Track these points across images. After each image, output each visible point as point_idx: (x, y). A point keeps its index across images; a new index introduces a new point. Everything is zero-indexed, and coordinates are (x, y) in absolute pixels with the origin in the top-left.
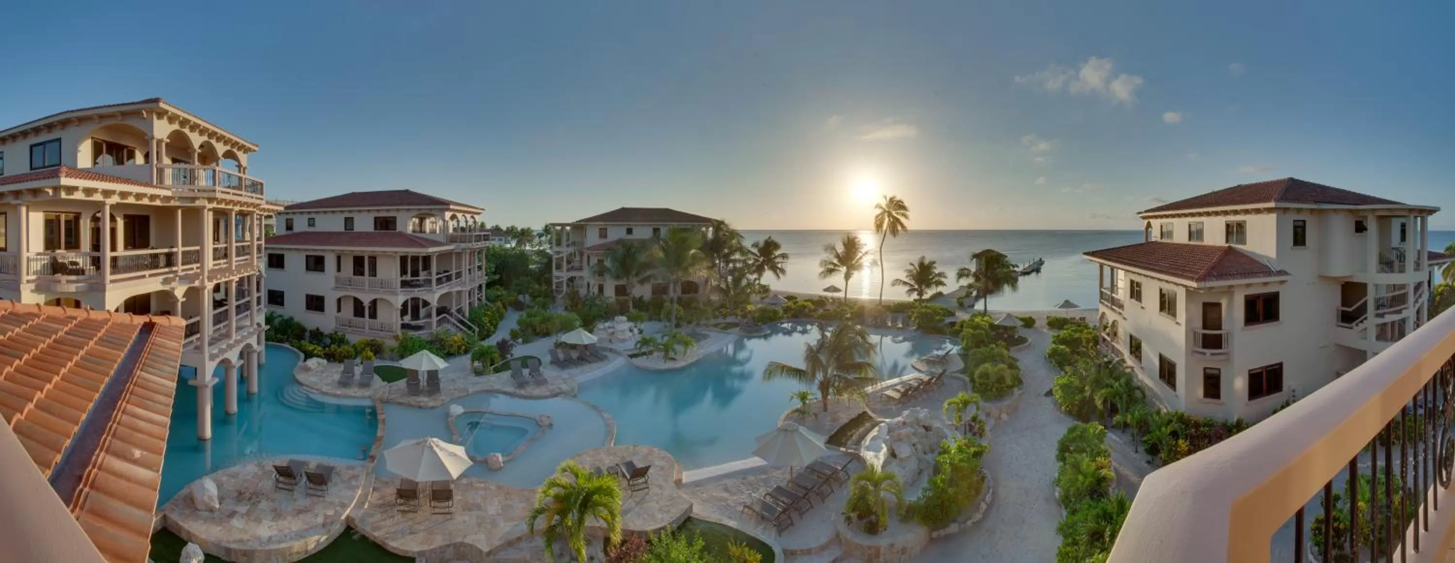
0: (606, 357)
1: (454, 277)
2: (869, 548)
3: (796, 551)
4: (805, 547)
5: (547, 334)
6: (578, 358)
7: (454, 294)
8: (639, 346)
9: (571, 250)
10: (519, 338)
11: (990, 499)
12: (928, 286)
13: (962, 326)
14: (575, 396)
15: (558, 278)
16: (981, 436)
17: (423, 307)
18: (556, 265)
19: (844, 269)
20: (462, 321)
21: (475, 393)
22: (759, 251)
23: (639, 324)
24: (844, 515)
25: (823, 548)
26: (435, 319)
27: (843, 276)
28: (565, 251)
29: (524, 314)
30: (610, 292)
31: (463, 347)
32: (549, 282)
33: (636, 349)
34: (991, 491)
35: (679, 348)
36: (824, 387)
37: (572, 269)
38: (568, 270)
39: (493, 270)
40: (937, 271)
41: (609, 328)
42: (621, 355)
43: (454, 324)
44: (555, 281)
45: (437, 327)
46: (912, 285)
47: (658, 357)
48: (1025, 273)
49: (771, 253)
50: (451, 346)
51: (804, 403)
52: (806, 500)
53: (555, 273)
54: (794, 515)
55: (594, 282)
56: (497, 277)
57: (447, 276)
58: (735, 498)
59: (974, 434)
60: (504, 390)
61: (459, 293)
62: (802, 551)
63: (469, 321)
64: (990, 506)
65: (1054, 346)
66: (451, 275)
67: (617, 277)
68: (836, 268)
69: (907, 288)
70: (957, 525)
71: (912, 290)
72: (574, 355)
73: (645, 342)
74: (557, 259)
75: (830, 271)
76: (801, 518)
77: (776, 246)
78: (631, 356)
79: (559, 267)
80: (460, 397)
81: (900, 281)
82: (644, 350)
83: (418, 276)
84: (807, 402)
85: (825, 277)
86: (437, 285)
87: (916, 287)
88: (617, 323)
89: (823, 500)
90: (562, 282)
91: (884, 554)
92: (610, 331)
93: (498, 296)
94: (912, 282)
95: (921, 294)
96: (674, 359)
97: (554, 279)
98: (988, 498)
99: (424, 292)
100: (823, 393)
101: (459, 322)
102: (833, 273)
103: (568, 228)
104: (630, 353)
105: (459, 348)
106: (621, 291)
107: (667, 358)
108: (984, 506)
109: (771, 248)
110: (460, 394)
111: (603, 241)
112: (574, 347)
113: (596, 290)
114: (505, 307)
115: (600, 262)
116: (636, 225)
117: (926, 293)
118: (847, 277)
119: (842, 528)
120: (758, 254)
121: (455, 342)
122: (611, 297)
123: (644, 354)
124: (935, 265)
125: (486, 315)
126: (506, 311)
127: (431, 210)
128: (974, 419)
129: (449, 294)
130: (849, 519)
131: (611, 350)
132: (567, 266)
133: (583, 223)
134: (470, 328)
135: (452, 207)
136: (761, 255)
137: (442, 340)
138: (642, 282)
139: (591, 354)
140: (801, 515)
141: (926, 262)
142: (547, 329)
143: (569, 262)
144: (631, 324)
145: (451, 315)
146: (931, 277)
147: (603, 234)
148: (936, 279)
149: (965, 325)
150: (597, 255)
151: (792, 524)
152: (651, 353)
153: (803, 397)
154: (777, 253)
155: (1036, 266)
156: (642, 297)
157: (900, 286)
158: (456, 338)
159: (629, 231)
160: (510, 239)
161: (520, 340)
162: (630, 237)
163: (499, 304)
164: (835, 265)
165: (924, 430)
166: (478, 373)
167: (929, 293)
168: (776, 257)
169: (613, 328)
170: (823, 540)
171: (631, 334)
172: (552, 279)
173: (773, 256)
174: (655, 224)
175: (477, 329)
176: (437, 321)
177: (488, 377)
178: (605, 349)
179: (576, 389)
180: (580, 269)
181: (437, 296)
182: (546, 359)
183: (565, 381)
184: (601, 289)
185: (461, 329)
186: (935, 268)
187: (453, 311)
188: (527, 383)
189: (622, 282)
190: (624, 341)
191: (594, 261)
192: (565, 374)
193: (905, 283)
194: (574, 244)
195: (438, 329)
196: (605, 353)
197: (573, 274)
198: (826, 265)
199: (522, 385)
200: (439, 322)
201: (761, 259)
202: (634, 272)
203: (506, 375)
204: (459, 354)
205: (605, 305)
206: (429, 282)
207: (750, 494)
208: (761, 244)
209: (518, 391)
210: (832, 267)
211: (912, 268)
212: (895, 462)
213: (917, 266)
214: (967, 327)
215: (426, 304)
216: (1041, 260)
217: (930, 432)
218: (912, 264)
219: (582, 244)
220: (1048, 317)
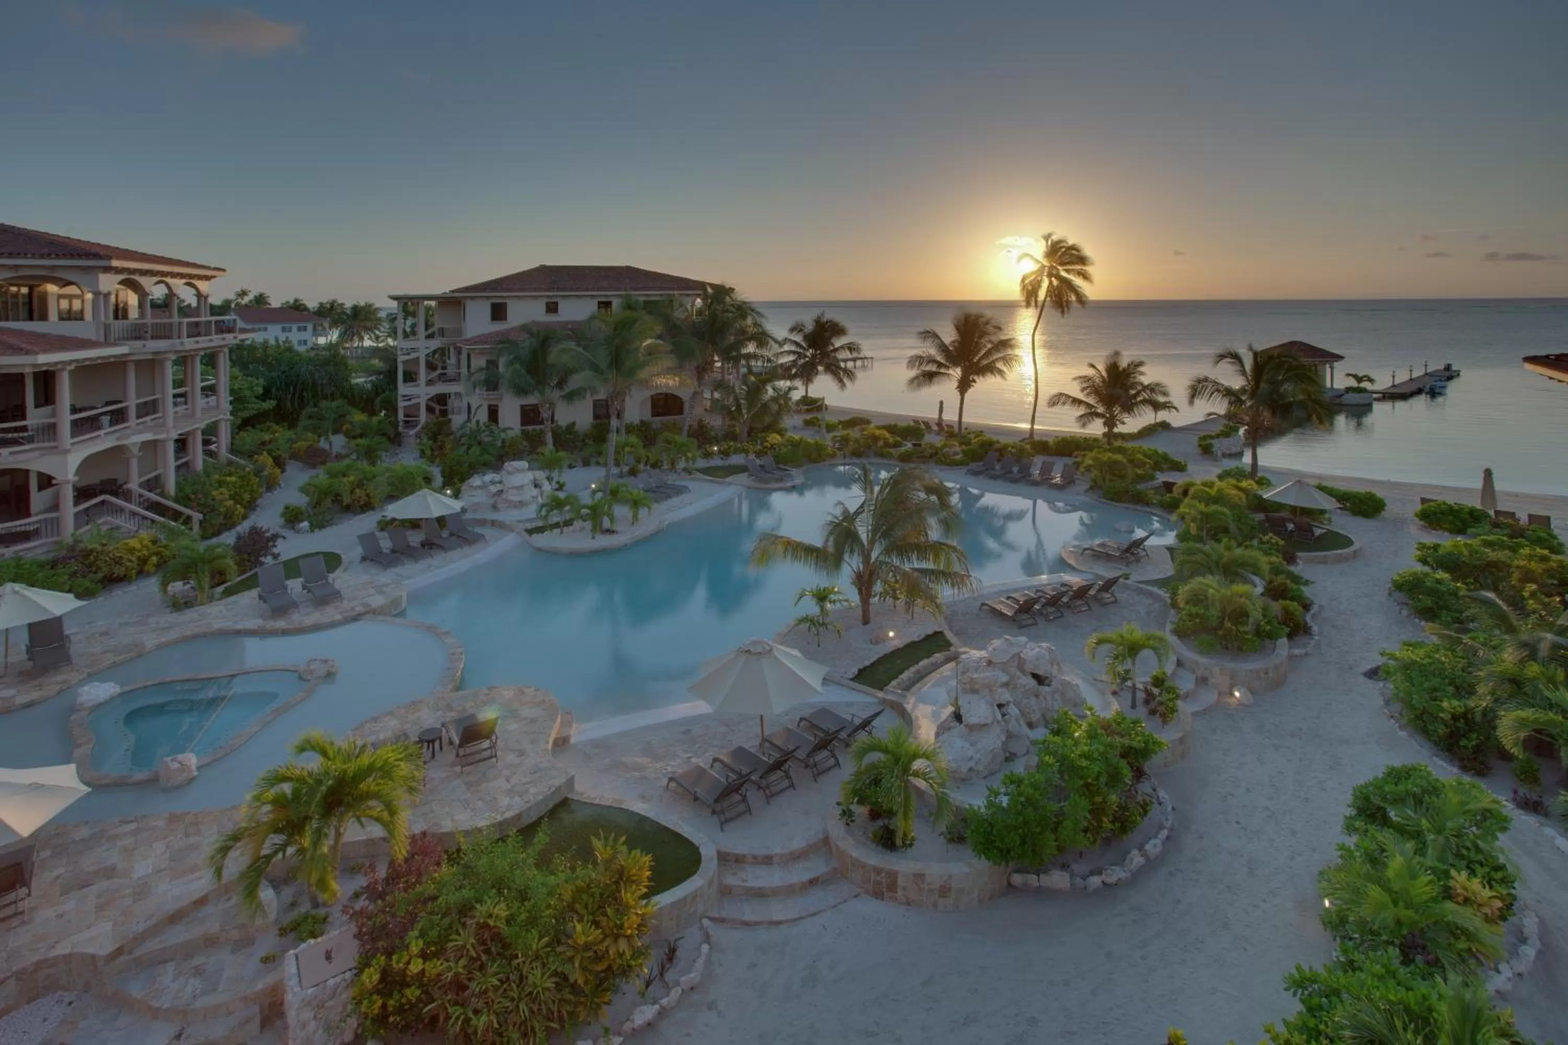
0: (482, 537)
1: (132, 412)
2: (878, 871)
3: (744, 856)
4: (762, 852)
5: (367, 507)
6: (423, 545)
7: (135, 451)
8: (544, 513)
9: (435, 344)
10: (302, 521)
11: (1158, 849)
12: (1129, 408)
13: (1185, 493)
14: (401, 614)
15: (407, 398)
16: (1165, 718)
17: (41, 488)
18: (405, 373)
19: (956, 373)
20: (158, 504)
21: (159, 647)
22: (806, 338)
23: (555, 474)
24: (841, 807)
25: (796, 857)
26: (69, 509)
27: (955, 384)
28: (423, 347)
29: (320, 476)
30: (510, 417)
31: (154, 559)
32: (392, 408)
33: (539, 518)
34: (1164, 833)
35: (621, 511)
36: (864, 582)
37: (443, 378)
38: (430, 382)
39: (261, 390)
40: (1146, 380)
41: (492, 482)
42: (512, 531)
43: (134, 514)
44: (401, 404)
45: (77, 527)
46: (1088, 405)
47: (583, 529)
48: (1395, 395)
49: (828, 342)
50: (118, 561)
51: (822, 608)
52: (783, 774)
53: (403, 389)
54: (754, 797)
55: (479, 400)
56: (270, 404)
57: (112, 412)
58: (659, 765)
59: (1153, 712)
60: (240, 627)
61: (151, 446)
62: (755, 857)
63: (177, 500)
64: (1151, 865)
65: (1420, 568)
66: (126, 408)
67: (521, 391)
68: (942, 370)
69: (1082, 411)
70: (1066, 875)
71: (1092, 414)
72: (415, 538)
73: (556, 504)
74: (405, 362)
75: (929, 377)
76: (768, 803)
77: (838, 330)
78: (530, 532)
79: (410, 377)
80: (115, 665)
81: (1068, 396)
82: (555, 518)
83: (23, 417)
84: (829, 606)
85: (919, 385)
86: (73, 436)
87: (1101, 410)
88: (510, 473)
89: (816, 777)
90: (417, 406)
91: (904, 889)
92: (493, 489)
93: (263, 443)
94: (1091, 400)
95: (1110, 422)
96: (610, 531)
97: (400, 398)
98: (1153, 847)
99: (37, 453)
100: (860, 590)
101: (147, 509)
102: (935, 379)
103: (433, 303)
104: (529, 526)
105: (143, 561)
106: (530, 415)
107: (598, 529)
108: (1136, 859)
109: (827, 334)
110: (117, 659)
111: (499, 327)
112: (414, 524)
113: (483, 416)
114: (279, 463)
115: (492, 364)
116: (564, 297)
117: (1123, 423)
118: (964, 385)
119: (837, 829)
120: (804, 344)
121: (132, 550)
122: (512, 429)
123: (557, 525)
124: (1142, 369)
125: (221, 484)
126: (283, 471)
127: (54, 268)
128: (1158, 682)
129: (117, 452)
130: (847, 814)
131: (493, 523)
132: (428, 374)
133: (457, 294)
134: (176, 515)
135: (115, 263)
136: (810, 346)
137: (88, 553)
138: (570, 397)
139: (452, 535)
140: (769, 798)
141: (1124, 363)
142: (368, 495)
143: (431, 367)
144: (540, 475)
145: (127, 496)
146: (1133, 392)
147: (498, 312)
148: (1145, 395)
149: (1192, 491)
150: (482, 352)
151: (749, 811)
152: (568, 523)
153: (822, 597)
154: (838, 342)
155: (1430, 382)
156: (574, 424)
157: (1067, 407)
158: (134, 543)
159: (552, 308)
160: (326, 325)
161: (305, 524)
162: (552, 318)
163: (265, 459)
164: (940, 365)
165: (1033, 682)
166: (179, 605)
167: (1131, 424)
168: (836, 350)
169: (500, 482)
170: (798, 844)
171: (535, 492)
172: (396, 399)
173: (832, 348)
174: (603, 295)
175: (197, 516)
176: (76, 515)
177: (202, 609)
178: (483, 523)
179: (405, 599)
180: (456, 379)
181: (74, 460)
182: (352, 553)
183: (380, 590)
184: (493, 413)
185: (153, 521)
186: (1142, 374)
187: (134, 485)
188: (295, 605)
189: (531, 400)
190: (521, 504)
191: (479, 362)
192: (385, 577)
193: (1076, 402)
194: (442, 332)
195: (78, 532)
196: (479, 530)
197: (440, 389)
198: (920, 364)
199: (280, 611)
200: (83, 518)
201: (809, 353)
202: (555, 382)
203: (249, 597)
204: (141, 573)
205: (499, 444)
206: (50, 430)
207: (689, 758)
208: (810, 327)
209: (270, 624)
210: (933, 368)
211: (1090, 372)
212: (960, 729)
213: (1101, 367)
214: (1193, 498)
215: (46, 481)
216: (1448, 368)
217: (1047, 688)
218: (1092, 366)
219: (459, 332)
220: (1423, 501)
